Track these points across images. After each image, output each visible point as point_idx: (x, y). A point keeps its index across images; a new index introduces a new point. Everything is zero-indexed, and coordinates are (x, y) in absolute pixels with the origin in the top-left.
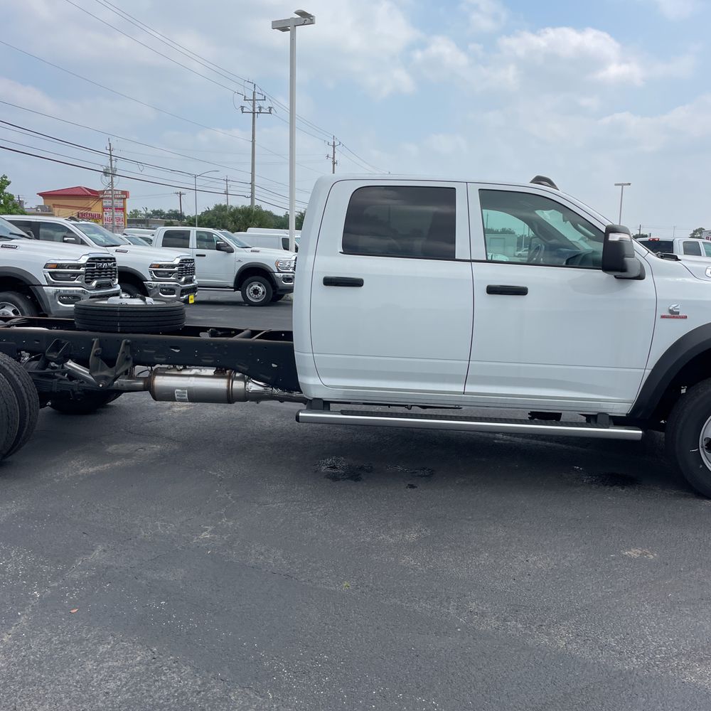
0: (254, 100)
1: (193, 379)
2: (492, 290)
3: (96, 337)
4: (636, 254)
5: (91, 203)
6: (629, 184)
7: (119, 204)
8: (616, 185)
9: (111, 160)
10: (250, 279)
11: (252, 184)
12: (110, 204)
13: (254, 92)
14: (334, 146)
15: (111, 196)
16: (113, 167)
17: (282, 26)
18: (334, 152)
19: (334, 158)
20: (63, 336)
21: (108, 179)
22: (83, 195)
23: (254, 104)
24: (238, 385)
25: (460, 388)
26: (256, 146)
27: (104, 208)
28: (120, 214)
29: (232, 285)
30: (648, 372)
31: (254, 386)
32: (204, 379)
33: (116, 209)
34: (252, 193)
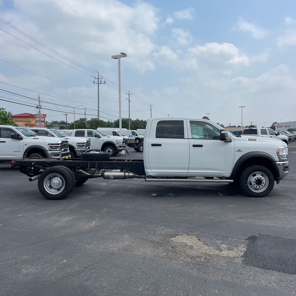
0: (98, 78)
1: (114, 173)
2: (194, 146)
3: (89, 162)
4: (229, 135)
5: (31, 119)
6: (245, 107)
7: (42, 119)
8: (240, 107)
9: (39, 102)
10: (107, 147)
11: (98, 111)
12: (39, 120)
13: (98, 76)
14: (129, 95)
15: (39, 116)
16: (40, 105)
17: (115, 57)
18: (129, 97)
19: (129, 99)
20: (80, 162)
21: (38, 110)
22: (27, 116)
23: (98, 80)
24: (127, 174)
25: (187, 171)
26: (99, 96)
27: (36, 121)
28: (43, 123)
29: (100, 149)
30: (234, 165)
31: (131, 174)
32: (117, 173)
33: (41, 121)
34: (98, 114)
